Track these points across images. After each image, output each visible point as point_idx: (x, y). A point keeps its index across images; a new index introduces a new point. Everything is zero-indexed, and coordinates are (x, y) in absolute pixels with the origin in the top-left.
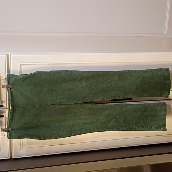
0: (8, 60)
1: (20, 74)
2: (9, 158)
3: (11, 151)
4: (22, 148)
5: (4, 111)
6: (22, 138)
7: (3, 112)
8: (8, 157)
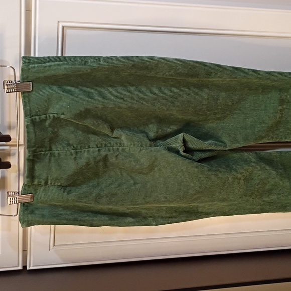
0: (28, 11)
1: (59, 55)
2: (20, 268)
3: (25, 251)
4: (54, 245)
5: (12, 152)
6: (55, 224)
7: (9, 154)
8: (18, 266)
